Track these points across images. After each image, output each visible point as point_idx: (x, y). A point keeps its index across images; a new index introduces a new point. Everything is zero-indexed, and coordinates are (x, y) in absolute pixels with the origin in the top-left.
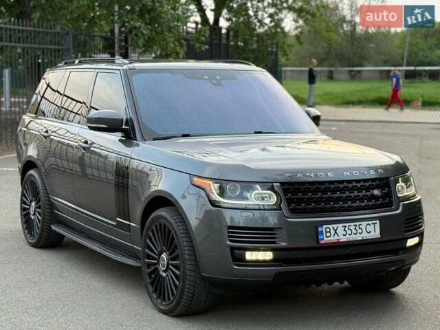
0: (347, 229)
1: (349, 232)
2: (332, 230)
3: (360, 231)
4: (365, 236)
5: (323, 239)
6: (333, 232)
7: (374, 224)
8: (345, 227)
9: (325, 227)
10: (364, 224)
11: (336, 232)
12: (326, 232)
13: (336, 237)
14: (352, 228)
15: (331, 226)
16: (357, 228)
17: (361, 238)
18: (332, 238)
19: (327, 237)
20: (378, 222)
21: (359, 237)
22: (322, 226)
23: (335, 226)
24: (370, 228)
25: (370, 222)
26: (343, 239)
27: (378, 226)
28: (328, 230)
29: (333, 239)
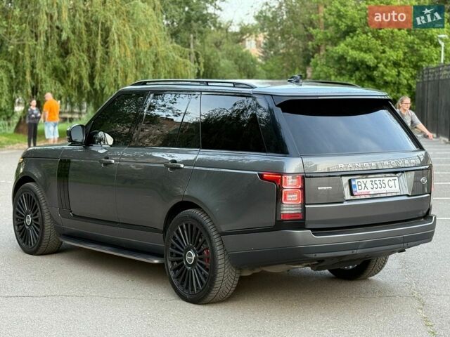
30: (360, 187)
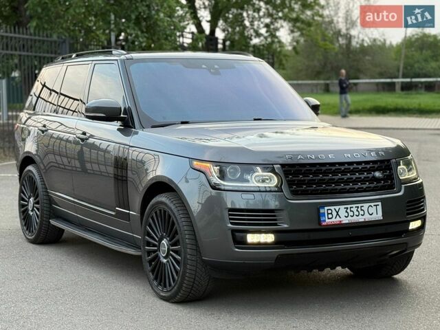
0: (349, 211)
1: (351, 214)
2: (334, 210)
3: (362, 213)
4: (367, 218)
5: (325, 221)
6: (334, 213)
7: (376, 206)
8: (347, 208)
9: (326, 208)
10: (366, 205)
11: (338, 214)
12: (328, 214)
13: (338, 219)
14: (354, 209)
15: (332, 208)
16: (359, 210)
17: (363, 220)
18: (333, 220)
19: (329, 218)
20: (380, 203)
21: (361, 219)
22: (323, 207)
23: (337, 208)
24: (372, 210)
25: (372, 204)
26: (345, 221)
27: (380, 208)
28: (330, 212)
29: (335, 220)
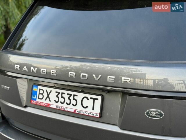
30: (41, 96)
